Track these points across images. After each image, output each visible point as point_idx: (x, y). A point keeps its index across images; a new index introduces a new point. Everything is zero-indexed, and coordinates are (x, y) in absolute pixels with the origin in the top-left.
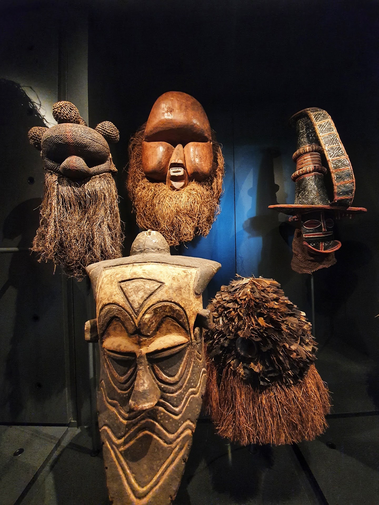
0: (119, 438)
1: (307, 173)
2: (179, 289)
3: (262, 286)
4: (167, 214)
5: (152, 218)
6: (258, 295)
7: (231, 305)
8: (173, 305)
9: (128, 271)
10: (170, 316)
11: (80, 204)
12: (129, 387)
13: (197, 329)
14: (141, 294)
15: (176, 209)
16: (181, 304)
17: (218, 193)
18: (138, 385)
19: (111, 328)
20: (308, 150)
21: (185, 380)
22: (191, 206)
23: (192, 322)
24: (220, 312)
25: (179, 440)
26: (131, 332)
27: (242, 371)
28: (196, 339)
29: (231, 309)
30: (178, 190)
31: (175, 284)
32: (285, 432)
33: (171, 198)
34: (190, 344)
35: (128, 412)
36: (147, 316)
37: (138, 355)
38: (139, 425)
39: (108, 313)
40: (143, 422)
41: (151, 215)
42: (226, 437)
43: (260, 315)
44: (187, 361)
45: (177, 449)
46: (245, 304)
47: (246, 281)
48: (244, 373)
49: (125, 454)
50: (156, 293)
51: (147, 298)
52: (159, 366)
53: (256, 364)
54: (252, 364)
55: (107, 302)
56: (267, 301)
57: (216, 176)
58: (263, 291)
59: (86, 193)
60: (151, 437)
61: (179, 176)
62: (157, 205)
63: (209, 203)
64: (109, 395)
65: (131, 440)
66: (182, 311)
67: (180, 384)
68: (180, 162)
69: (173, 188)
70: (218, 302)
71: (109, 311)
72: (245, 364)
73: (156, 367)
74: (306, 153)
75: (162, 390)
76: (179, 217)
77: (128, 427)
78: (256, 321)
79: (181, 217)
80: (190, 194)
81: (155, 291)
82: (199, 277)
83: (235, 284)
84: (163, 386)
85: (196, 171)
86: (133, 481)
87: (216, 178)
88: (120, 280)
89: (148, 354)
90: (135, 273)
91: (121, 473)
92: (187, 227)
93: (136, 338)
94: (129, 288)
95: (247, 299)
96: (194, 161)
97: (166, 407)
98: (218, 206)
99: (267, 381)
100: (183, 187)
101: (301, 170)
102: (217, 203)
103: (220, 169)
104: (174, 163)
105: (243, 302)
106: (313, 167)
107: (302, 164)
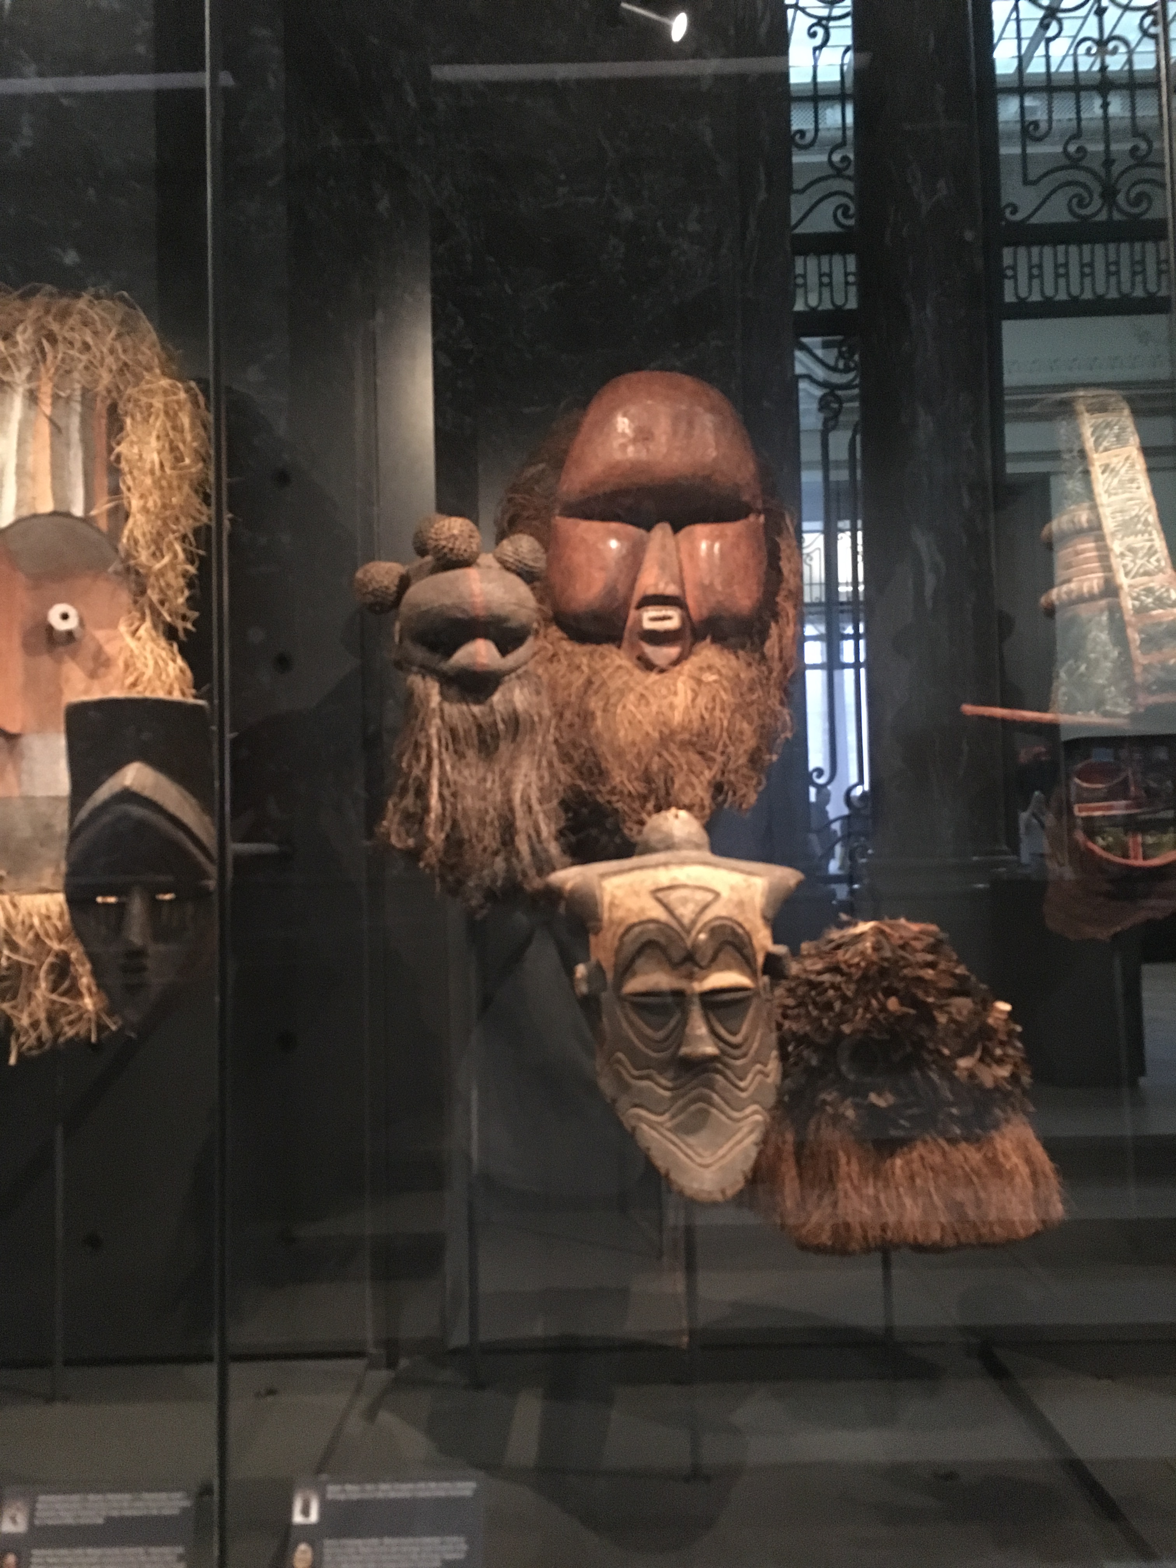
0: (663, 1115)
1: (1082, 599)
2: (741, 904)
4: (634, 744)
6: (888, 954)
7: (826, 977)
8: (736, 926)
9: (664, 877)
10: (729, 939)
11: (482, 742)
13: (765, 978)
14: (690, 907)
15: (660, 731)
16: (744, 926)
18: (692, 1029)
19: (640, 961)
20: (1085, 525)
21: (751, 1047)
22: (703, 718)
23: (760, 959)
24: (800, 994)
25: (747, 1122)
26: (677, 960)
27: (850, 1113)
28: (765, 991)
29: (827, 986)
30: (662, 671)
31: (735, 898)
33: (642, 695)
34: (756, 992)
35: (674, 1080)
36: (702, 936)
37: (688, 995)
38: (689, 1096)
39: (638, 937)
43: (889, 992)
44: (753, 1020)
45: (745, 1130)
46: (858, 973)
47: (864, 927)
48: (857, 1116)
49: (675, 1130)
50: (711, 907)
51: (701, 912)
52: (715, 1014)
53: (880, 1094)
54: (873, 1094)
55: (636, 921)
56: (908, 966)
57: (775, 616)
58: (903, 946)
59: (499, 720)
60: (709, 1112)
61: (667, 632)
62: (599, 714)
63: (756, 706)
64: (635, 1066)
65: (680, 1114)
66: (746, 937)
67: (745, 1048)
68: (672, 590)
69: (650, 666)
71: (641, 933)
72: (858, 1099)
73: (711, 1016)
74: (1080, 532)
76: (665, 754)
77: (674, 1099)
78: (880, 1002)
79: (673, 754)
80: (699, 682)
81: (709, 904)
83: (836, 934)
84: (721, 1044)
85: (715, 614)
86: (691, 1153)
87: (777, 622)
88: (653, 888)
89: (702, 994)
90: (675, 879)
91: (671, 1146)
92: (692, 784)
93: (684, 970)
94: (673, 897)
95: (863, 964)
96: (712, 584)
97: (726, 1077)
98: (786, 711)
99: (903, 1127)
100: (677, 662)
101: (1065, 588)
102: (782, 703)
103: (790, 591)
104: (651, 591)
105: (853, 970)
106: (1102, 582)
107: (1069, 566)
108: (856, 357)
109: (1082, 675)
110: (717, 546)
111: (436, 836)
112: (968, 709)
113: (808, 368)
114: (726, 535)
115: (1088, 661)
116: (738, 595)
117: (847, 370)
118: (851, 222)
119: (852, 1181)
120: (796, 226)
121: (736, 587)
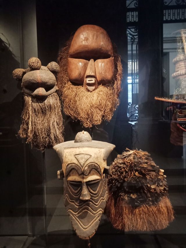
0: (76, 212)
1: (181, 75)
2: (97, 158)
3: (139, 156)
4: (85, 108)
5: (74, 109)
6: (136, 160)
7: (122, 165)
8: (95, 164)
9: (77, 151)
10: (94, 168)
11: (42, 112)
12: (78, 195)
13: (104, 175)
14: (84, 160)
15: (91, 105)
16: (98, 164)
17: (118, 91)
18: (83, 192)
19: (71, 173)
20: (182, 59)
21: (100, 193)
22: (100, 102)
23: (102, 171)
24: (116, 169)
25: (97, 214)
26: (80, 174)
27: (126, 198)
28: (104, 178)
29: (122, 168)
30: (91, 92)
31: (96, 156)
32: (146, 225)
33: (87, 97)
34: (101, 180)
35: (78, 204)
36: (86, 168)
37: (83, 182)
38: (83, 208)
39: (70, 167)
40: (84, 207)
41: (73, 107)
42: (118, 229)
43: (136, 170)
44: (100, 187)
45: (97, 216)
46: (129, 165)
47: (131, 152)
48: (128, 199)
49: (79, 217)
50: (89, 159)
51: (86, 161)
52: (90, 187)
53: (133, 195)
54: (132, 195)
55: (70, 163)
56: (141, 164)
57: (116, 79)
58: (140, 158)
59: (46, 107)
60: (88, 212)
61: (92, 83)
62: (78, 101)
63: (111, 99)
64: (70, 198)
65: (80, 213)
66: (98, 166)
67: (98, 194)
68: (93, 74)
69: (89, 91)
70: (116, 164)
71: (71, 166)
72: (128, 195)
73: (89, 187)
74: (181, 61)
75: (91, 196)
76: (92, 110)
77: (79, 209)
78: (134, 173)
79: (93, 110)
80: (99, 94)
81: (88, 159)
82: (105, 152)
83: (125, 154)
84: (91, 194)
85: (102, 79)
86: (82, 225)
88: (75, 154)
89: (86, 182)
90: (80, 152)
91: (78, 222)
92: (97, 116)
93: (82, 176)
94: (79, 157)
95: (130, 162)
96: (101, 73)
97: (92, 202)
98: (118, 100)
99: (138, 203)
100: (94, 90)
101: (177, 73)
102: (117, 98)
103: (119, 74)
104: (88, 74)
105: (128, 164)
106: (185, 71)
107: (178, 68)
108: (138, 30)
109: (180, 91)
110: (103, 64)
111: (30, 135)
112: (156, 98)
113: (129, 32)
114: (105, 62)
115: (181, 88)
116: (108, 75)
117: (136, 32)
118: (137, 6)
119: (126, 215)
120: (128, 6)
121: (107, 73)
